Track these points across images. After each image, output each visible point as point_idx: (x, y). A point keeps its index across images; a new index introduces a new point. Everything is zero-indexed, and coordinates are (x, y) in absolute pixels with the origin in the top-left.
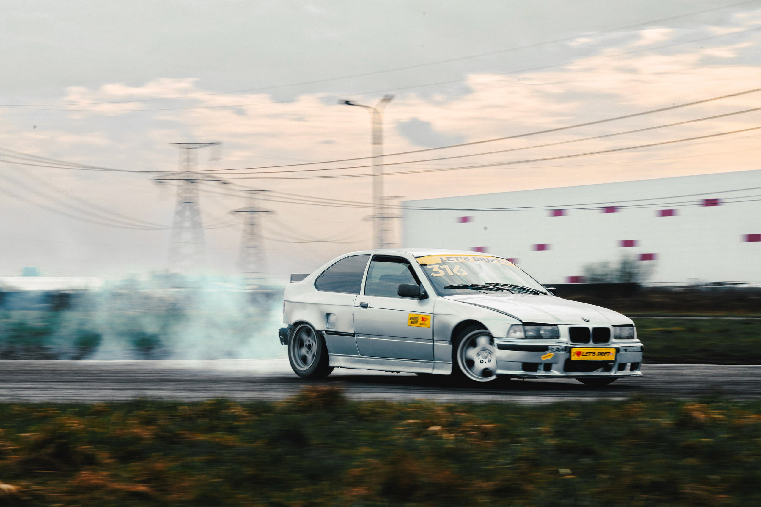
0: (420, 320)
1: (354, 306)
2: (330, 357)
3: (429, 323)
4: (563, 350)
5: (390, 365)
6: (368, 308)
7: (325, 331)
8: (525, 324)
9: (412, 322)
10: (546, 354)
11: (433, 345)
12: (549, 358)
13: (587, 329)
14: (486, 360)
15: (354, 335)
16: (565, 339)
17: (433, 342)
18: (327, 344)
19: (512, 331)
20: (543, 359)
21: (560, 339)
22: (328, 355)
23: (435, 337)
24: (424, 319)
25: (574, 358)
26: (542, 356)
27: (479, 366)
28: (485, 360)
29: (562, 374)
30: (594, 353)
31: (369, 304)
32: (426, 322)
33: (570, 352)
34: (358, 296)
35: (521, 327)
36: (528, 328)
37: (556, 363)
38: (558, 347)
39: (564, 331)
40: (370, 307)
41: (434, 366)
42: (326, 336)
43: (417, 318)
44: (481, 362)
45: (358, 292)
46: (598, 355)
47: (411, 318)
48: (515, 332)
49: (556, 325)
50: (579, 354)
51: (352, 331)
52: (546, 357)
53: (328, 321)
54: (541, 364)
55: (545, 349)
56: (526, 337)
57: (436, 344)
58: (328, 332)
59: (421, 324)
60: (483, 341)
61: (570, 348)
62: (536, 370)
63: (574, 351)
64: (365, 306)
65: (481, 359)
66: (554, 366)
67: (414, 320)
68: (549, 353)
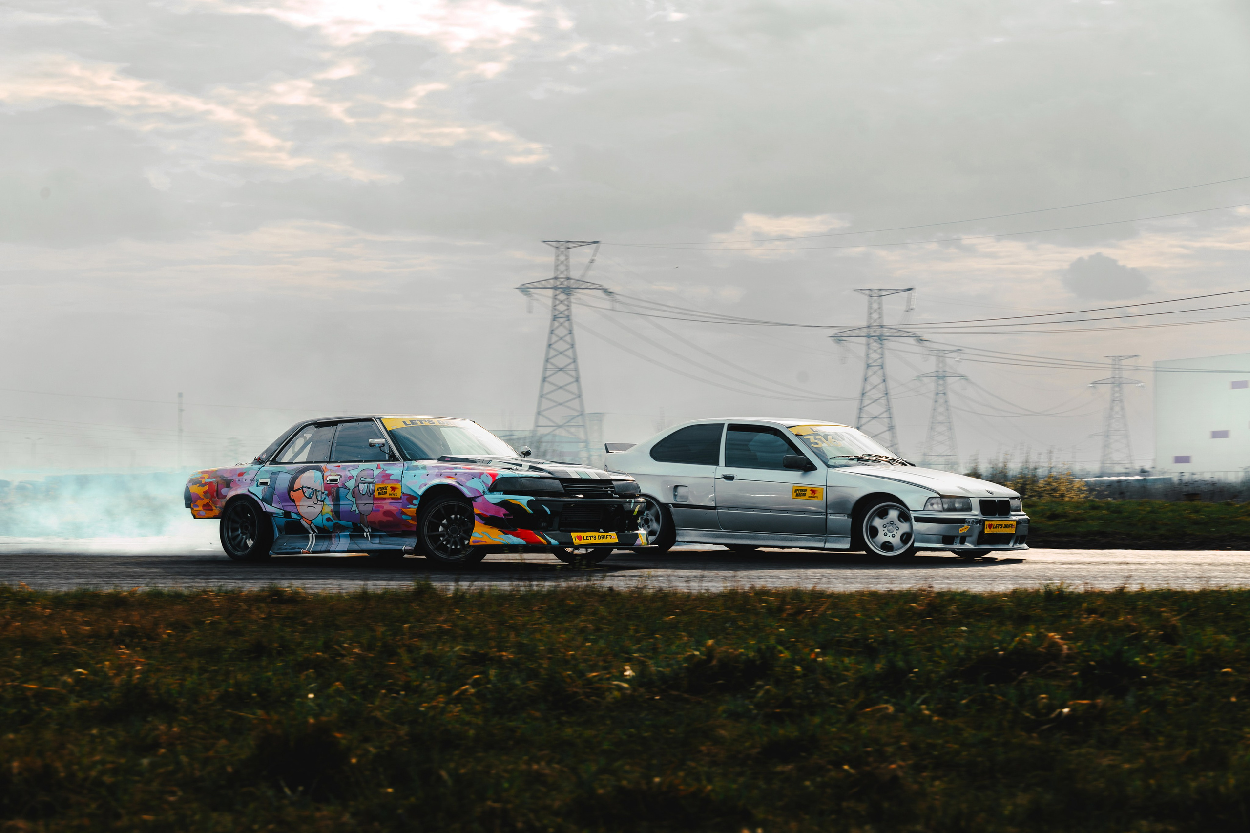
0: (809, 493)
1: (715, 478)
2: (677, 531)
3: (821, 496)
4: (976, 523)
5: (767, 539)
6: (734, 480)
7: (672, 504)
8: (942, 497)
9: (797, 495)
10: (964, 526)
11: (826, 518)
12: (965, 531)
13: (994, 501)
14: (891, 534)
15: (714, 508)
16: (976, 513)
17: (827, 516)
18: (674, 517)
19: (928, 504)
20: (960, 532)
21: (972, 512)
22: (675, 530)
23: (828, 510)
24: (813, 492)
25: (987, 531)
26: (960, 529)
27: (881, 538)
28: (889, 534)
29: (975, 547)
30: (1001, 525)
31: (735, 476)
32: (816, 495)
33: (984, 525)
34: (718, 467)
35: (939, 499)
36: (944, 500)
37: (970, 536)
38: (973, 519)
39: (975, 503)
40: (737, 479)
41: (826, 540)
42: (673, 509)
43: (805, 490)
44: (885, 535)
45: (716, 463)
46: (1004, 528)
47: (796, 491)
48: (932, 505)
49: (968, 497)
50: (990, 526)
51: (713, 504)
52: (964, 529)
53: (676, 493)
54: (957, 536)
55: (962, 521)
56: (944, 510)
57: (829, 517)
58: (675, 505)
59: (809, 497)
60: (893, 514)
61: (985, 520)
62: (952, 544)
63: (987, 523)
64: (730, 478)
65: (886, 531)
66: (968, 539)
67: (800, 492)
68: (966, 526)
